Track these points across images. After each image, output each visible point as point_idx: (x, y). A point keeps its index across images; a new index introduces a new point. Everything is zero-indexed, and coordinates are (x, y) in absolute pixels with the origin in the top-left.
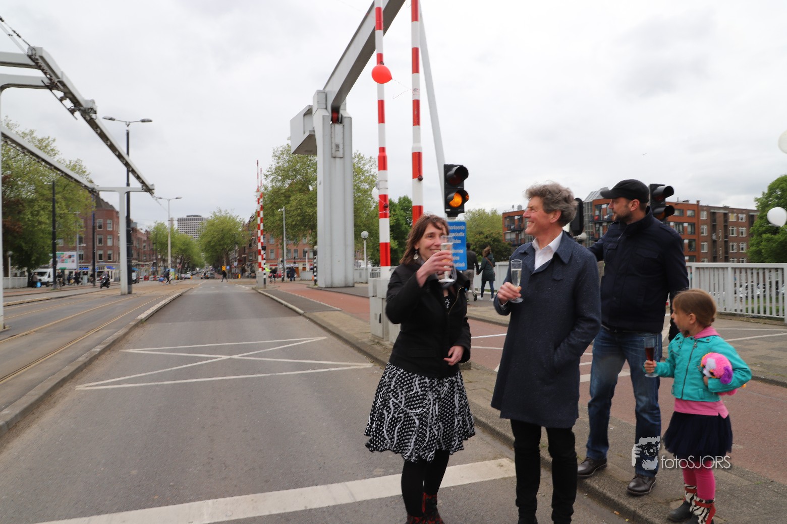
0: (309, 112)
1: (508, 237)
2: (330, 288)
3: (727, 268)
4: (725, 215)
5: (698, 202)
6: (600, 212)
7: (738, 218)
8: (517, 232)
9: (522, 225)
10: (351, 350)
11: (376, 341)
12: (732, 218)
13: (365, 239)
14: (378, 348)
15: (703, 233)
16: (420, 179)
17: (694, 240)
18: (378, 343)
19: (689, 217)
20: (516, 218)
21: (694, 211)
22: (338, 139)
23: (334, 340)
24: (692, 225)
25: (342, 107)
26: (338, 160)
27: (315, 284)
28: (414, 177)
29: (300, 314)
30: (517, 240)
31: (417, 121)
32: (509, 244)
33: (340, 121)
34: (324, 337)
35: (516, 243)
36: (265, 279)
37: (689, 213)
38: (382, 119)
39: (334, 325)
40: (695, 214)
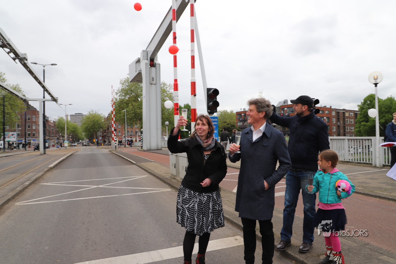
0: (138, 61)
1: (239, 124)
2: (149, 150)
3: (345, 139)
4: (344, 113)
6: (284, 112)
7: (349, 114)
8: (243, 122)
9: (245, 118)
10: (160, 182)
11: (173, 177)
12: (347, 115)
13: (167, 125)
14: (174, 181)
15: (333, 122)
16: (195, 95)
17: (330, 125)
18: (174, 178)
19: (326, 114)
20: (243, 114)
22: (153, 75)
23: (152, 177)
24: (328, 118)
25: (155, 59)
26: (153, 85)
27: (142, 148)
28: (192, 94)
29: (134, 164)
30: (243, 126)
31: (193, 66)
32: (239, 128)
33: (154, 66)
34: (146, 176)
35: (243, 127)
36: (116, 146)
37: (327, 112)
38: (175, 65)
39: (151, 169)
40: (329, 112)
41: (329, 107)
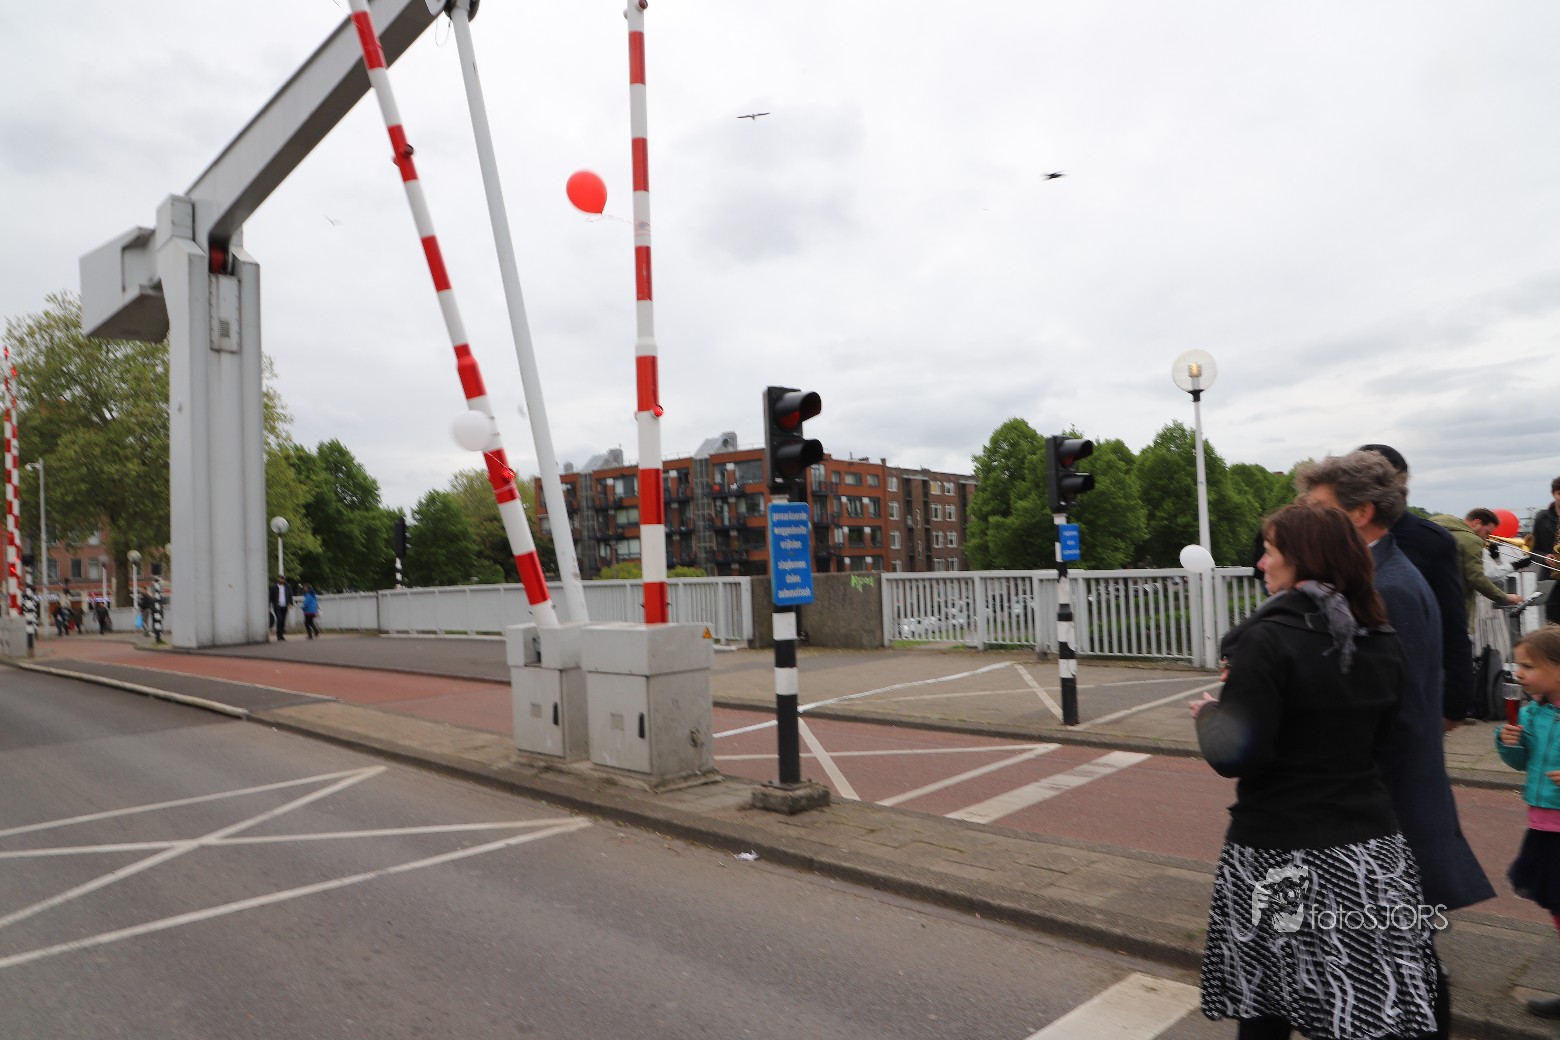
0: (140, 242)
4: (925, 483)
5: (883, 460)
6: (723, 475)
7: (943, 487)
9: (574, 502)
12: (935, 489)
13: (280, 535)
15: (892, 516)
16: (656, 413)
17: (880, 528)
19: (871, 487)
21: (877, 476)
22: (227, 310)
23: (410, 770)
24: (876, 501)
25: (234, 240)
26: (225, 357)
27: (159, 640)
28: (641, 409)
29: (237, 717)
33: (229, 269)
34: (376, 769)
36: (33, 634)
37: (870, 480)
40: (879, 480)
41: (879, 462)
